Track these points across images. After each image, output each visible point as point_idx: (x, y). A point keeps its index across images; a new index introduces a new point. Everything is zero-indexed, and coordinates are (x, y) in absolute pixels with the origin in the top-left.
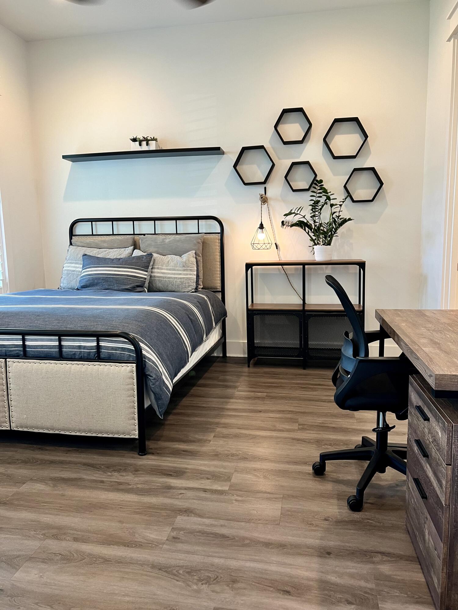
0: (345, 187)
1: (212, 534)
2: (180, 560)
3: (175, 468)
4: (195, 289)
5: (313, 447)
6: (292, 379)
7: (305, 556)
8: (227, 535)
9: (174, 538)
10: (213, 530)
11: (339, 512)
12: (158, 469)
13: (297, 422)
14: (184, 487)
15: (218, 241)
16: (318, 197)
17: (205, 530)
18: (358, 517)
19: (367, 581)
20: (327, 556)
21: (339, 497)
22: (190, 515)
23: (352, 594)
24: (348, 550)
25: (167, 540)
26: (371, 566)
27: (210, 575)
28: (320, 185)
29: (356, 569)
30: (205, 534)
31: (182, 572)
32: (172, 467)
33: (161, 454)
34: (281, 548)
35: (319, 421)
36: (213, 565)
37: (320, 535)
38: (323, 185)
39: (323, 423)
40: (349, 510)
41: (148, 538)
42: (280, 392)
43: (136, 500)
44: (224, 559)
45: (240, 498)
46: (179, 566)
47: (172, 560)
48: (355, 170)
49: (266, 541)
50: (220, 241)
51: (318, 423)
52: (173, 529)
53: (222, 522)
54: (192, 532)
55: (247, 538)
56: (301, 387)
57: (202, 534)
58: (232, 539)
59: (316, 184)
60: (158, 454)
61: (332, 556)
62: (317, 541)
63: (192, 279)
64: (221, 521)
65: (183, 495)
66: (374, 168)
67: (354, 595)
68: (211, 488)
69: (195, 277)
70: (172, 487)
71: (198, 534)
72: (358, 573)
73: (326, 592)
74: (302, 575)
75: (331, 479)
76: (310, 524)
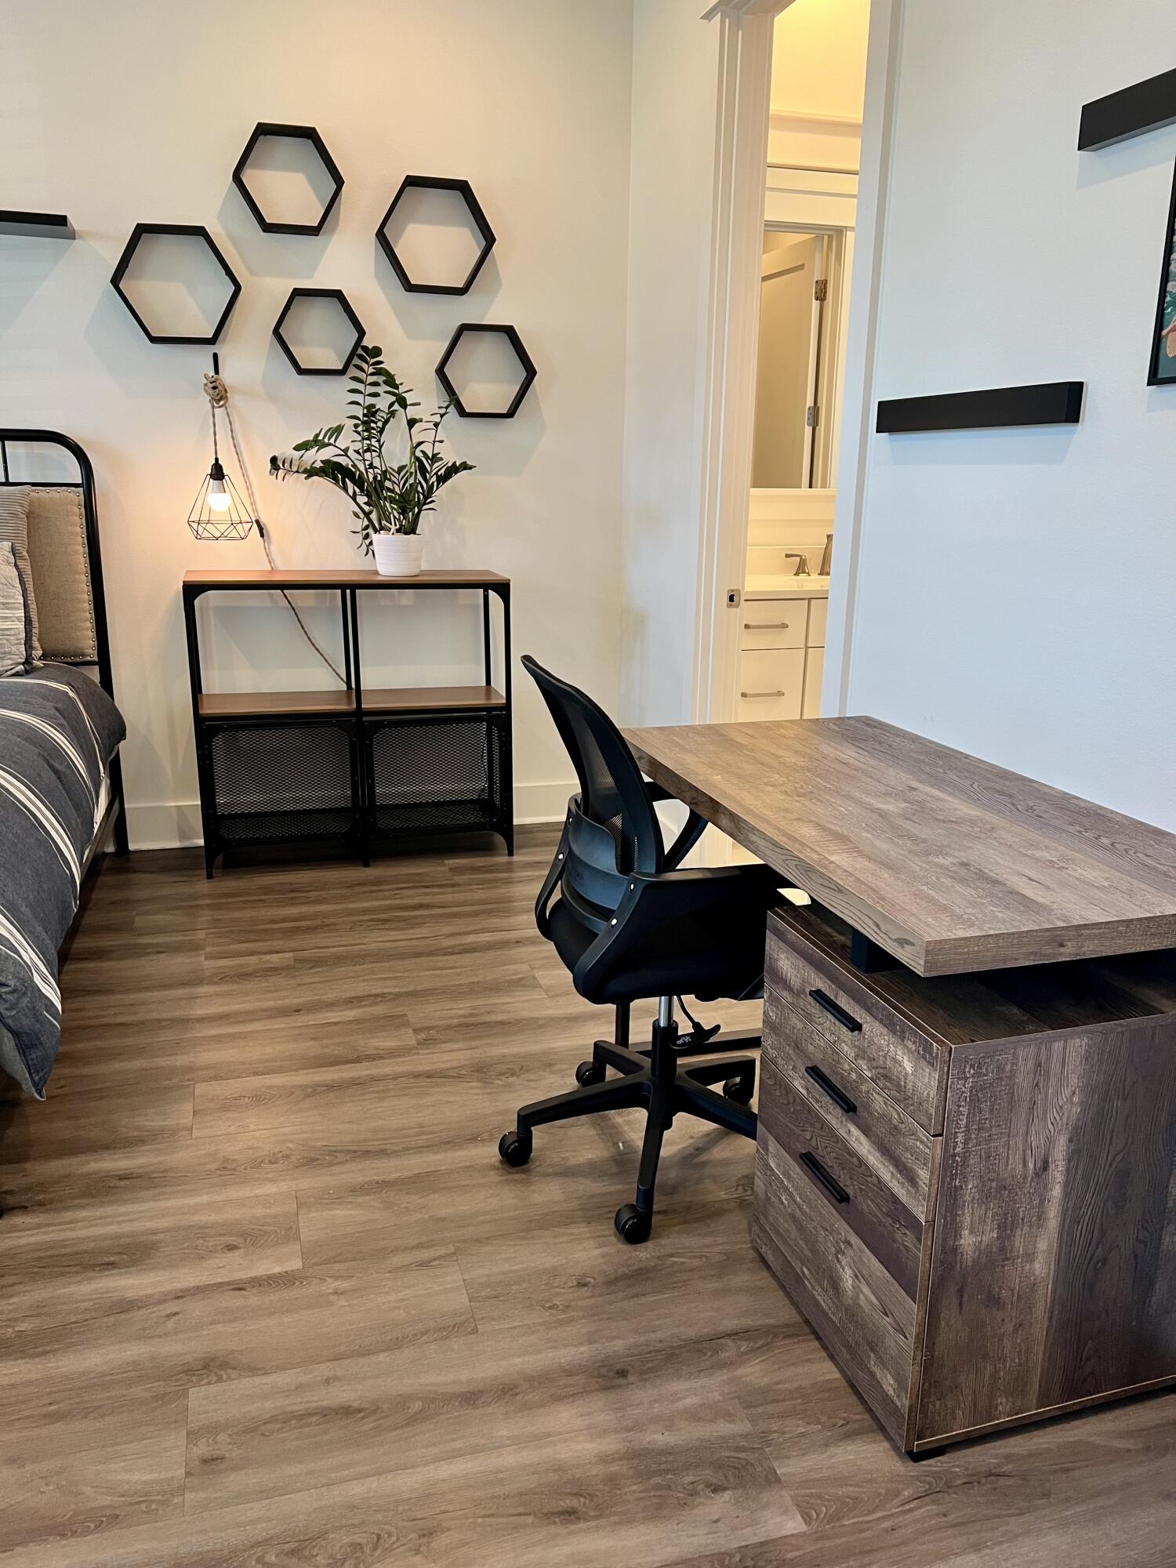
0: (440, 372)
1: (312, 1414)
2: (254, 1522)
3: (118, 1237)
4: (23, 664)
5: (472, 1088)
6: (345, 898)
7: (571, 1399)
8: (355, 1405)
9: (205, 1461)
10: (308, 1402)
11: (603, 1256)
12: (63, 1256)
13: (407, 1024)
14: (170, 1292)
15: (76, 510)
16: (371, 395)
17: (289, 1409)
18: (648, 1256)
19: (729, 1416)
20: (622, 1381)
21: (588, 1213)
22: (225, 1377)
23: (712, 1463)
24: (661, 1351)
25: (188, 1474)
26: (723, 1376)
27: (357, 1538)
28: (373, 361)
29: (696, 1395)
30: (294, 1422)
31: (273, 1558)
32: (106, 1239)
33: (51, 1202)
34: (507, 1397)
35: (462, 1012)
36: (353, 1507)
37: (584, 1331)
38: (381, 362)
39: (471, 1015)
40: (624, 1244)
41: (126, 1487)
42: (329, 944)
43: (33, 1376)
44: (375, 1478)
45: (345, 1285)
46: (258, 1544)
47: (229, 1531)
48: (464, 328)
49: (462, 1390)
50: (83, 510)
51: (460, 1016)
52: (193, 1436)
53: (325, 1370)
54: (251, 1429)
55: (413, 1397)
56: (379, 920)
57: (285, 1422)
58: (374, 1412)
59: (361, 357)
60: (41, 1204)
61: (631, 1378)
62: (583, 1349)
63: (12, 632)
64: (322, 1366)
65: (176, 1318)
66: (511, 328)
67: (718, 1466)
68: (253, 1274)
69: (21, 626)
70: (131, 1302)
71: (270, 1427)
72: (703, 1405)
73: (657, 1480)
74: (585, 1452)
75: (550, 1170)
76: (550, 1308)
